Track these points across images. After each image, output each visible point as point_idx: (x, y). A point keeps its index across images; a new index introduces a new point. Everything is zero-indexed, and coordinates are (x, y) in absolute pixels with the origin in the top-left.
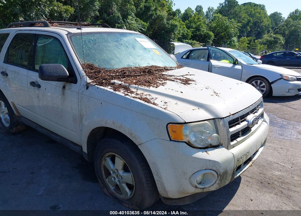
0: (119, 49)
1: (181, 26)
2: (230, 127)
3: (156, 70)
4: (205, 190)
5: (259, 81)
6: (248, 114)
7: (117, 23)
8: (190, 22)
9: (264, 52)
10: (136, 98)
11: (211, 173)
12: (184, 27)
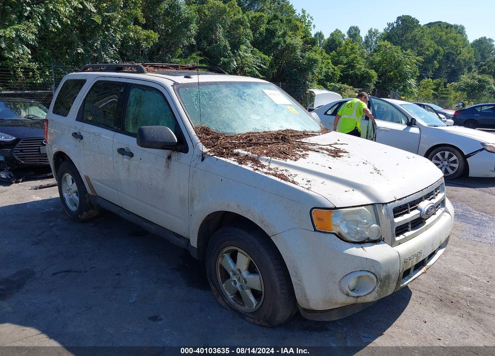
0: (242, 106)
1: (324, 61)
2: (395, 217)
3: (292, 136)
4: (360, 300)
5: (447, 153)
6: (421, 200)
7: (223, 56)
8: (339, 54)
9: (461, 104)
10: (269, 173)
11: (368, 276)
12: (329, 63)
